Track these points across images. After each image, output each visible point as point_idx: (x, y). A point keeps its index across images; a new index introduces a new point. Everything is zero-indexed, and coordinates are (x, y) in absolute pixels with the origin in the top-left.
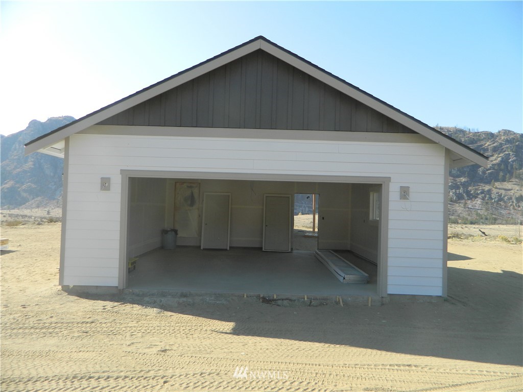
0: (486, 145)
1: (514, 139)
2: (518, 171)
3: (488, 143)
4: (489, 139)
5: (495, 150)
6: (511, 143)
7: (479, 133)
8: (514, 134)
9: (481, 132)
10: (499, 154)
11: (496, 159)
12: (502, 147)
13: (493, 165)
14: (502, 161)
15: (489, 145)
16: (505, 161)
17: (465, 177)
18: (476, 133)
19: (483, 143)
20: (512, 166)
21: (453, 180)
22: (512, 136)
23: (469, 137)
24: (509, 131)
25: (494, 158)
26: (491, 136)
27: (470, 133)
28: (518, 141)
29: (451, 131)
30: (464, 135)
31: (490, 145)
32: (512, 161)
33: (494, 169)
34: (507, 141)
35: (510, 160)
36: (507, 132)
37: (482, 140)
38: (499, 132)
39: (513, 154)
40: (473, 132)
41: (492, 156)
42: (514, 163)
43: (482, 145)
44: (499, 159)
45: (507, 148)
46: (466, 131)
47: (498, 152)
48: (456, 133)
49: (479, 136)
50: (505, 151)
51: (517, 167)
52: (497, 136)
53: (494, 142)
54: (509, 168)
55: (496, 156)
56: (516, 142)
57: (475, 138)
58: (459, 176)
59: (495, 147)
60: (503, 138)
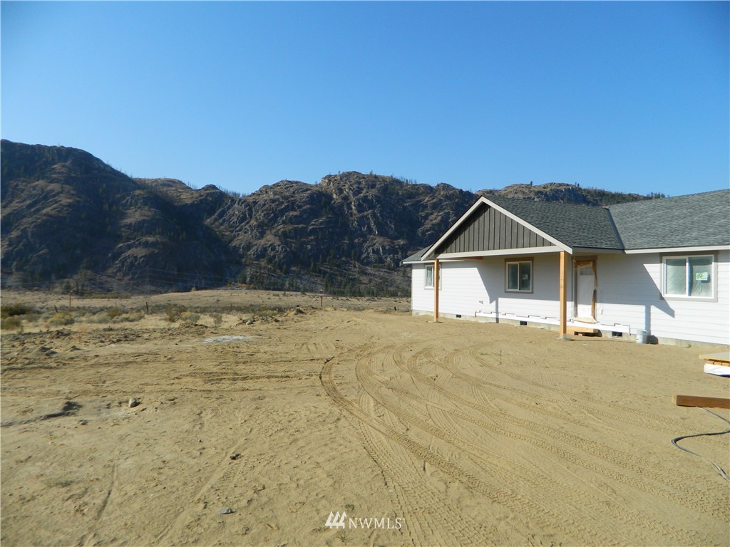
0: (426, 201)
1: (453, 195)
3: (427, 199)
4: (428, 193)
5: (435, 207)
6: (451, 200)
7: (417, 185)
8: (454, 189)
9: (420, 185)
10: (439, 212)
11: (435, 219)
12: (441, 203)
13: (432, 225)
14: (442, 221)
15: (428, 201)
16: (444, 221)
17: (403, 239)
18: (414, 185)
19: (421, 198)
21: (390, 242)
22: (451, 192)
23: (406, 190)
24: (448, 185)
25: (433, 216)
26: (429, 190)
27: (407, 184)
28: (458, 198)
29: (386, 182)
30: (402, 187)
31: (430, 201)
32: (452, 221)
33: (434, 230)
34: (447, 197)
35: (450, 220)
36: (446, 187)
37: (421, 194)
38: (438, 185)
39: (453, 213)
40: (411, 183)
41: (432, 214)
43: (421, 201)
44: (439, 218)
45: (447, 205)
46: (403, 182)
47: (438, 210)
48: (392, 184)
49: (417, 189)
50: (445, 209)
52: (437, 191)
53: (433, 197)
55: (436, 214)
56: (456, 198)
57: (413, 191)
58: (397, 238)
59: (434, 204)
60: (442, 193)
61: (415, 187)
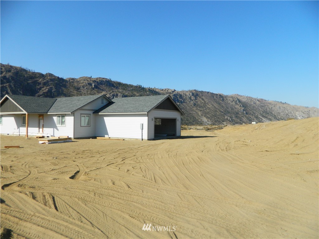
0: (40, 80)
1: (54, 79)
3: (41, 80)
4: (41, 77)
5: (45, 84)
6: (53, 81)
7: (35, 73)
8: (55, 76)
9: (37, 73)
10: (47, 87)
11: (45, 90)
12: (48, 83)
13: (44, 93)
14: (48, 91)
15: (41, 81)
16: (50, 91)
18: (33, 72)
19: (38, 79)
20: (54, 94)
22: (53, 78)
23: (29, 75)
24: (52, 74)
26: (42, 76)
27: (30, 72)
28: (57, 81)
29: (18, 69)
30: (27, 73)
31: (42, 81)
33: (44, 95)
34: (51, 80)
35: (53, 91)
36: (51, 75)
37: (37, 77)
38: (47, 74)
39: (54, 88)
40: (32, 72)
41: (43, 87)
42: (55, 93)
43: (37, 81)
44: (47, 89)
45: (51, 84)
46: (27, 71)
47: (46, 86)
48: (21, 71)
49: (35, 75)
50: (50, 86)
51: (56, 95)
52: (46, 76)
53: (44, 79)
54: (52, 95)
55: (45, 87)
56: (56, 81)
57: (33, 76)
59: (45, 83)
60: (49, 78)
61: (34, 73)
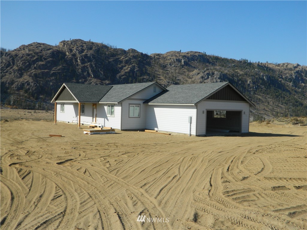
0: (122, 58)
1: (137, 56)
2: (139, 78)
4: (123, 54)
5: (128, 62)
6: (136, 59)
7: (117, 49)
8: (138, 52)
9: (118, 49)
10: (129, 65)
11: (127, 69)
12: (131, 60)
13: (125, 72)
14: (130, 70)
15: (123, 59)
16: (132, 70)
17: (108, 80)
18: (115, 49)
19: (119, 56)
20: (136, 74)
21: (101, 82)
22: (136, 54)
23: (111, 52)
24: (135, 50)
25: (126, 68)
26: (124, 52)
27: (111, 48)
28: (140, 57)
29: (99, 46)
30: (108, 50)
31: (124, 59)
32: (136, 71)
33: (126, 75)
34: (134, 57)
35: (135, 70)
36: (133, 51)
37: (119, 55)
38: (129, 50)
39: (137, 66)
40: (113, 48)
41: (125, 66)
42: (138, 72)
43: (119, 58)
44: (129, 69)
45: (134, 61)
46: (108, 47)
47: (128, 64)
48: (102, 48)
49: (117, 51)
50: (132, 64)
51: (139, 75)
52: (128, 53)
53: (126, 57)
54: (135, 75)
55: (127, 66)
56: (139, 58)
57: (115, 53)
58: (105, 80)
59: (127, 60)
60: (131, 54)
61: (116, 50)
